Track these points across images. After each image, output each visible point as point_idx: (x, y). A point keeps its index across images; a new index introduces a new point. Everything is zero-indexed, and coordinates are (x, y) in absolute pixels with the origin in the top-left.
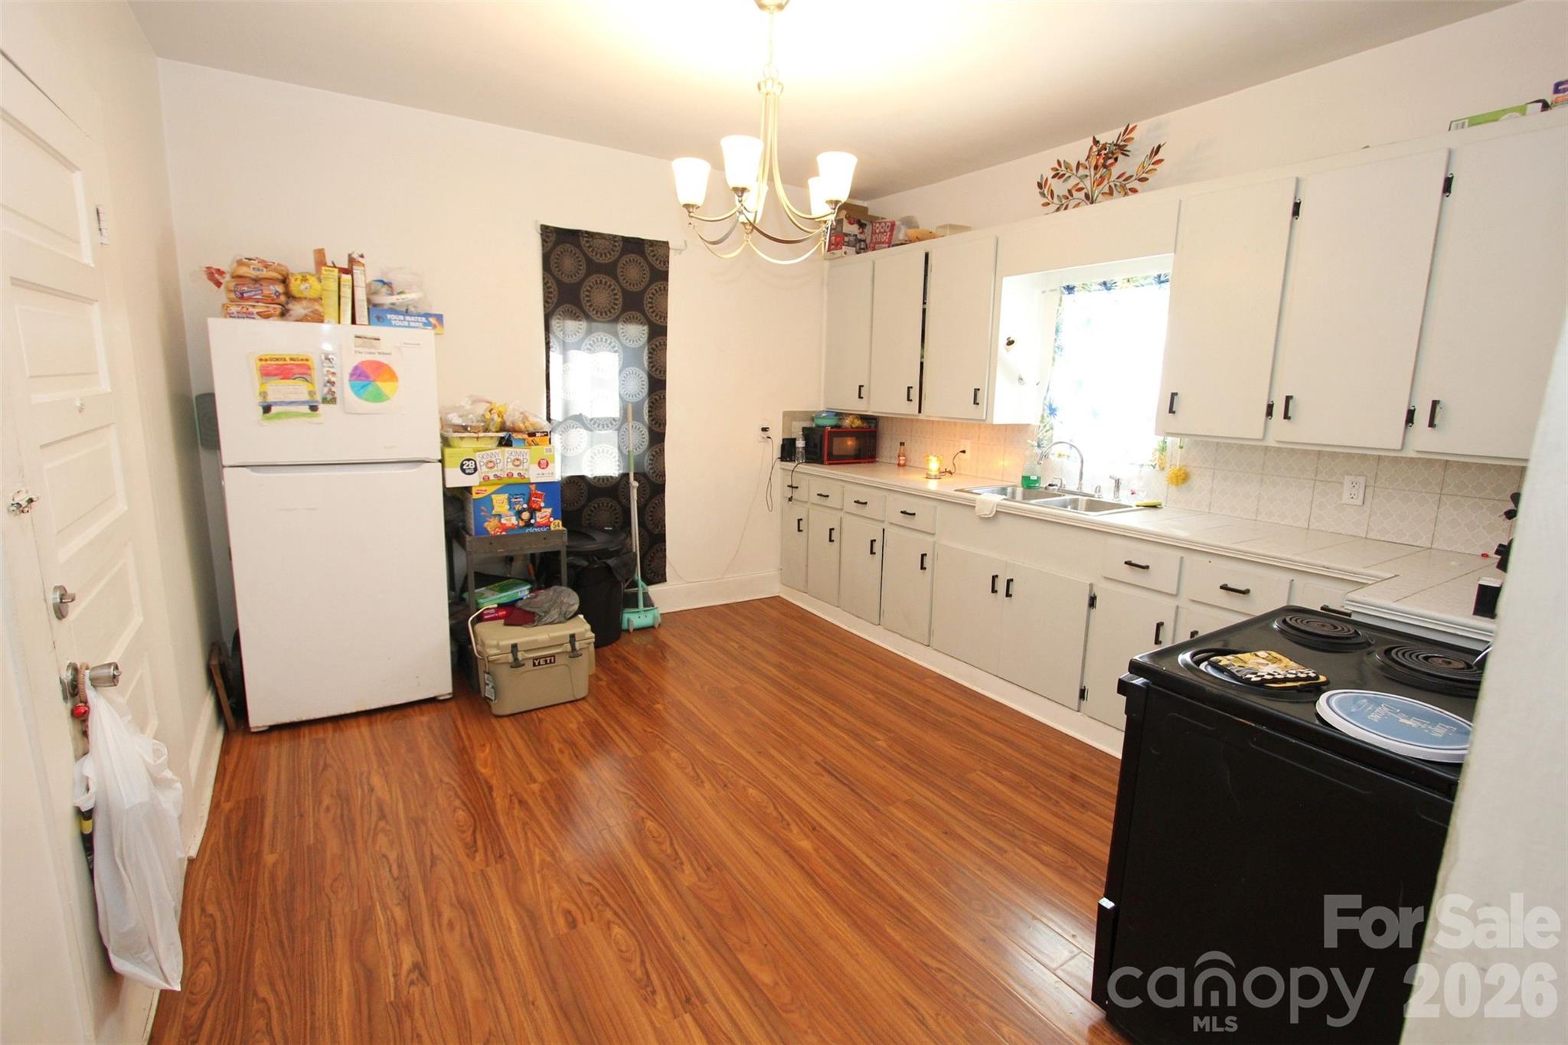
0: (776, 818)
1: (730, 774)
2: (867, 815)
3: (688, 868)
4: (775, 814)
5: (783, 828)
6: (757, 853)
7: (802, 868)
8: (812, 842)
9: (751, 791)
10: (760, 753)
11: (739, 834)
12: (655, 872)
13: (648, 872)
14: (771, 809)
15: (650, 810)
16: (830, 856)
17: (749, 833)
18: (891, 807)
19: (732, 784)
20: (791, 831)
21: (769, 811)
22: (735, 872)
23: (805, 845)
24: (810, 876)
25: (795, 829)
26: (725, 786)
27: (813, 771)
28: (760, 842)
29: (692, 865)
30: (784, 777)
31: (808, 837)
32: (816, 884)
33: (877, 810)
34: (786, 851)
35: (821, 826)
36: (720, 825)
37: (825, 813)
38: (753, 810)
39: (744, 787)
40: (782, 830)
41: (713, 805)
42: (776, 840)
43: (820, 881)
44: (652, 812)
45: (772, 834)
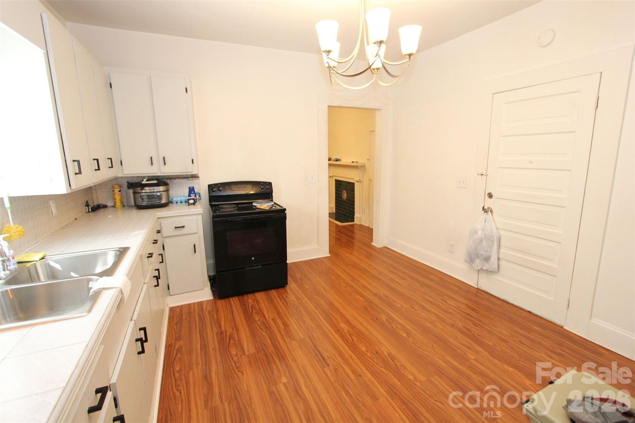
0: (353, 335)
1: (375, 360)
2: (314, 335)
3: (384, 320)
4: (353, 337)
5: (350, 331)
6: (361, 323)
7: (345, 318)
8: (340, 326)
9: (364, 349)
10: (360, 376)
11: (368, 330)
12: (394, 319)
13: (397, 319)
14: (355, 339)
15: (408, 341)
16: (335, 321)
17: (364, 331)
18: (302, 338)
19: (374, 353)
20: (347, 330)
21: (356, 339)
22: (368, 318)
23: (343, 325)
24: (342, 316)
25: (346, 331)
26: (377, 353)
27: (332, 360)
28: (359, 327)
29: (344, 332)
30: (347, 356)
31: (341, 328)
32: (341, 314)
33: (309, 337)
34: (350, 323)
35: (335, 332)
36: (375, 334)
37: (332, 337)
38: (363, 340)
39: (368, 351)
40: (351, 331)
41: (381, 343)
42: (353, 327)
43: (340, 314)
44: (406, 340)
45: (355, 329)
